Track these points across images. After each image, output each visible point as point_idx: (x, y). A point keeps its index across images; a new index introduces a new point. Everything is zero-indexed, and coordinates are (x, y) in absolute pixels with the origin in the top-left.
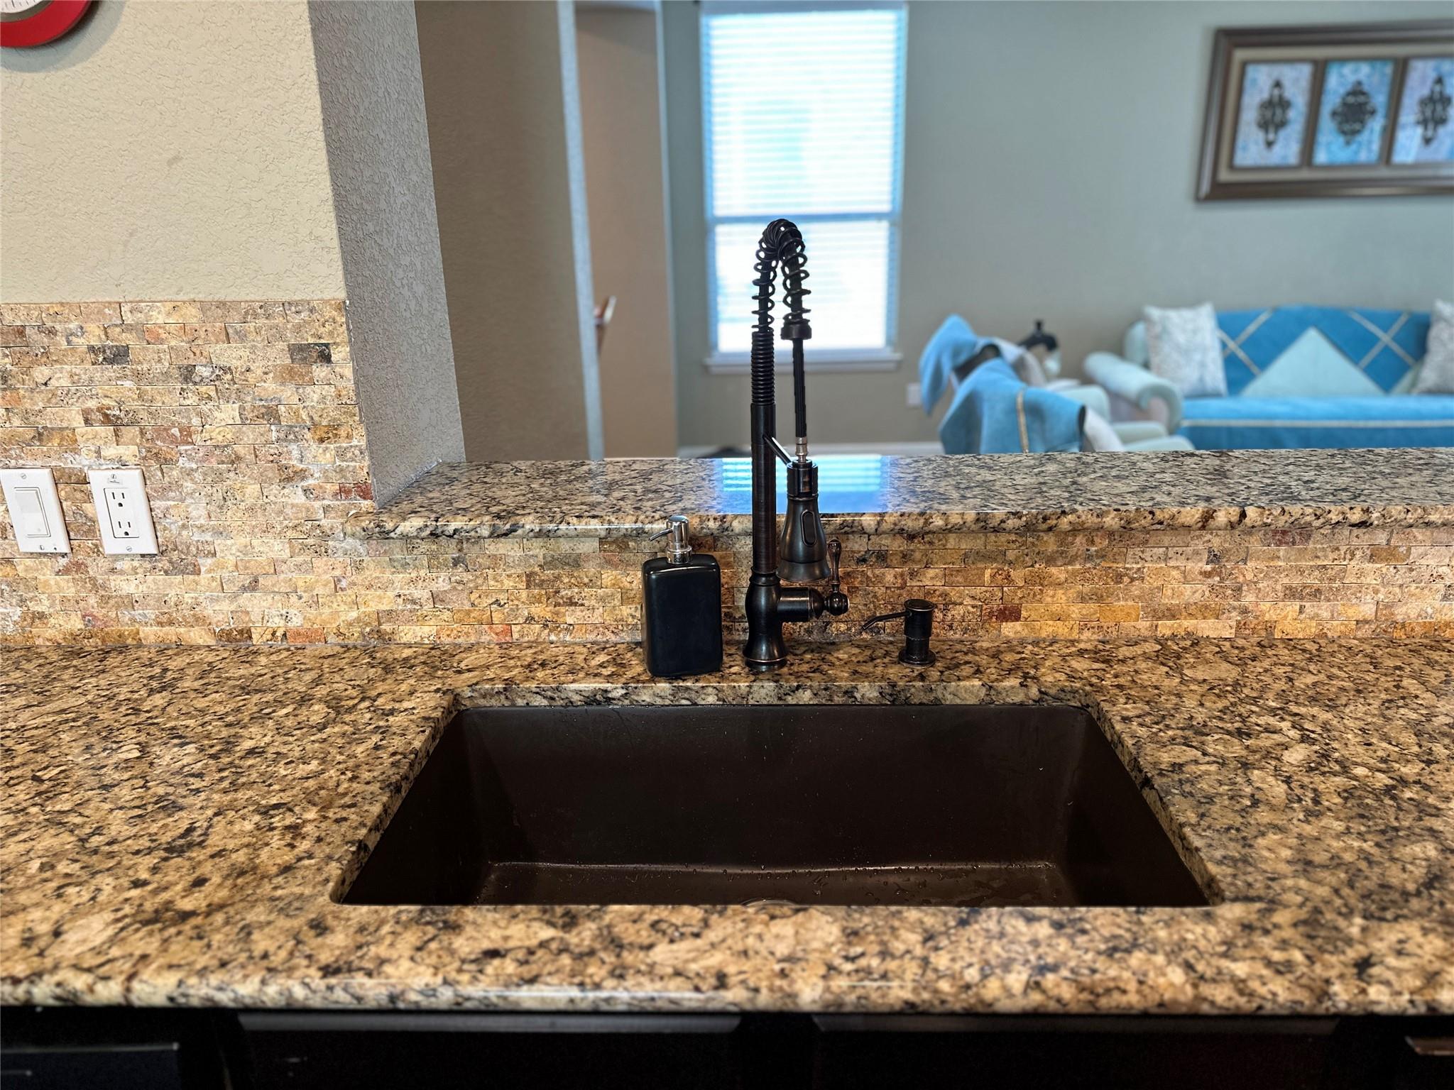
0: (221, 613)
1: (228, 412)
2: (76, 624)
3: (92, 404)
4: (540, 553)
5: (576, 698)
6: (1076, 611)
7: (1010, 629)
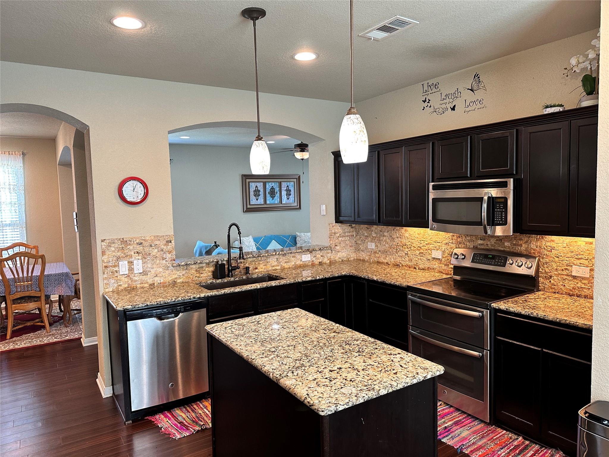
0: (150, 282)
1: (156, 250)
2: (126, 286)
3: (136, 251)
4: (197, 266)
5: (209, 283)
6: (263, 267)
7: (257, 270)
